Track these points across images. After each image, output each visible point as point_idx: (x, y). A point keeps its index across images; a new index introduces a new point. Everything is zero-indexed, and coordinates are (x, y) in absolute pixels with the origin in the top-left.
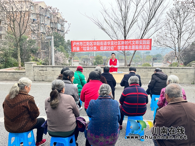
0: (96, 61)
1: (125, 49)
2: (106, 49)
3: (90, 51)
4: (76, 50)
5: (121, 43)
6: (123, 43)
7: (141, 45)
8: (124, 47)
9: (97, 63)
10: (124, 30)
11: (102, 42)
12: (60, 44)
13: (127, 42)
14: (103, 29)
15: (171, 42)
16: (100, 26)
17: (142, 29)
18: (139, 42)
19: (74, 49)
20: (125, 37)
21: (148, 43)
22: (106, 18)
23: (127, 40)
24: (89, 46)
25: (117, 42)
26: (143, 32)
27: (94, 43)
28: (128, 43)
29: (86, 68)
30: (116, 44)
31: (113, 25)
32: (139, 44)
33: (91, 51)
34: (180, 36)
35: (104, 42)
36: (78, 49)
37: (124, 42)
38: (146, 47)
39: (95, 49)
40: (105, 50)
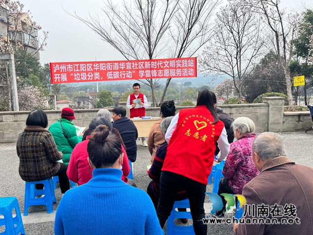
0: (101, 100)
1: (151, 75)
2: (118, 76)
3: (87, 81)
4: (60, 79)
5: (144, 65)
6: (147, 65)
7: (179, 68)
8: (151, 73)
9: (103, 104)
10: (147, 42)
11: (109, 64)
12: (31, 72)
13: (156, 63)
14: (110, 41)
15: (226, 63)
16: (104, 36)
17: (178, 41)
18: (176, 64)
19: (56, 78)
20: (151, 55)
21: (191, 64)
22: (114, 22)
23: (154, 61)
24: (84, 72)
25: (138, 63)
26: (180, 46)
27: (94, 65)
28: (157, 66)
29: (82, 113)
30: (135, 67)
31: (127, 35)
32: (176, 66)
33: (90, 81)
34: (240, 53)
35: (112, 65)
36: (64, 77)
37: (150, 63)
38: (188, 72)
39: (97, 77)
40: (115, 79)
